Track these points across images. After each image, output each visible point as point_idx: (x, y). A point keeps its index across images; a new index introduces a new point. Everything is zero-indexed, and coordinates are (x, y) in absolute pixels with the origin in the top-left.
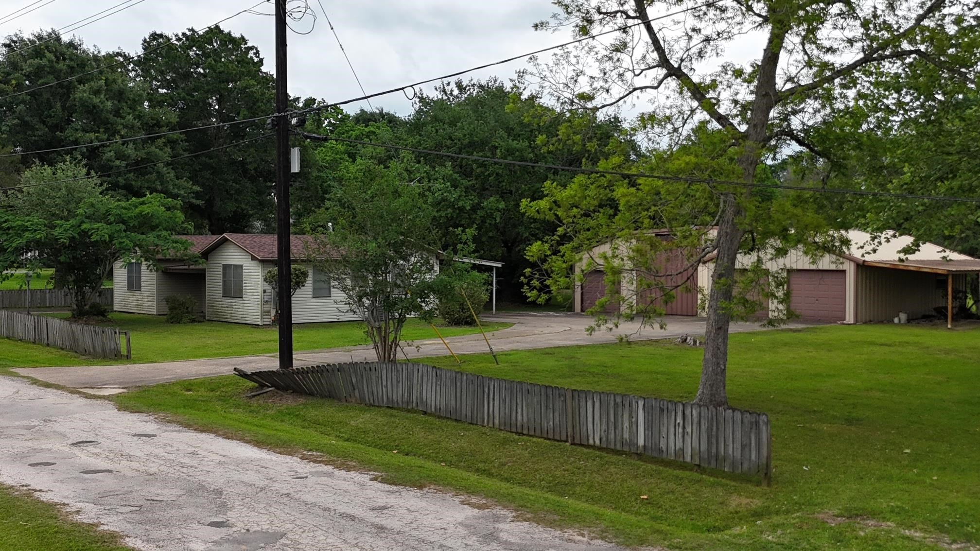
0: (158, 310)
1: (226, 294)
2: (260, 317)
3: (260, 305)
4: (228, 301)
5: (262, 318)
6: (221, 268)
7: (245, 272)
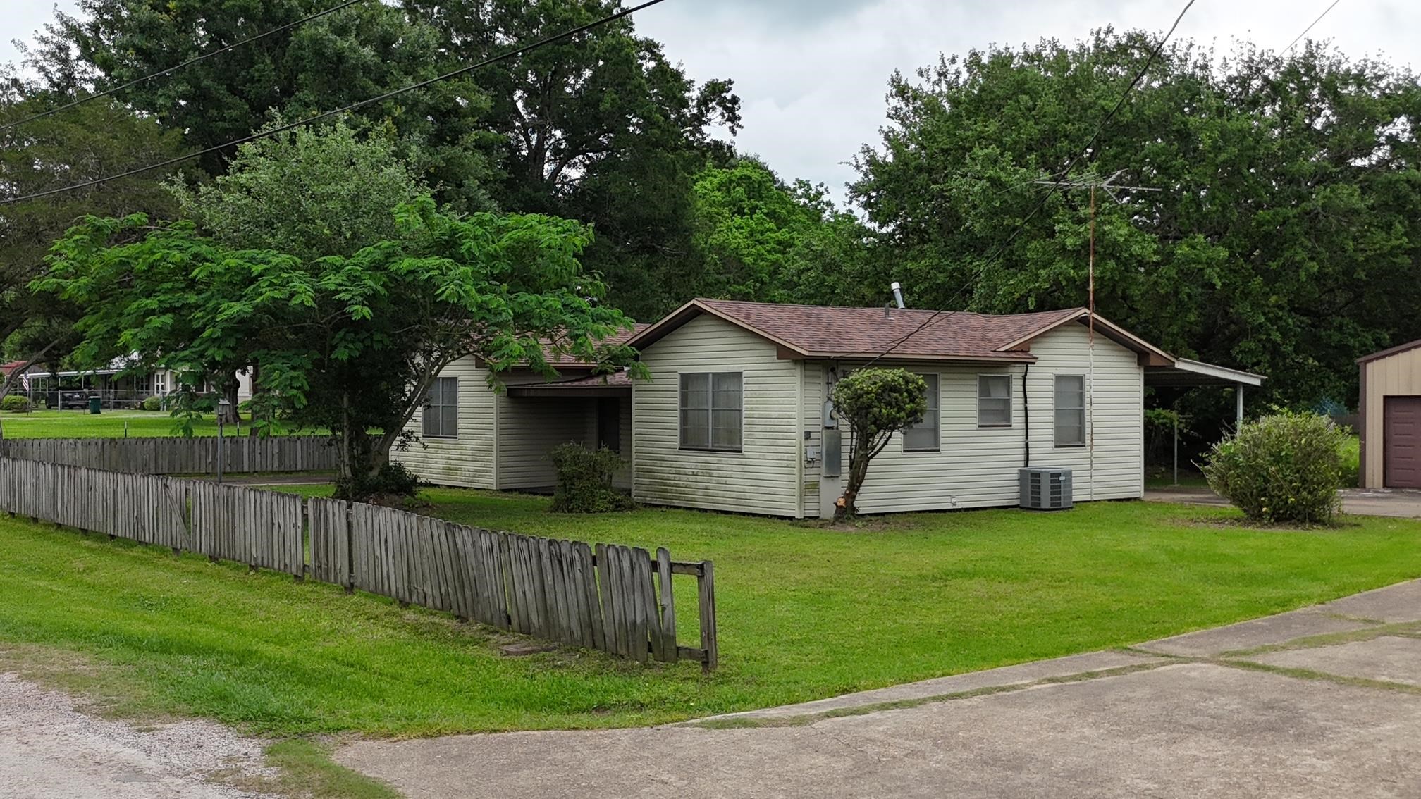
0: (499, 479)
1: (690, 442)
2: (796, 498)
3: (796, 471)
4: (696, 460)
5: (802, 501)
6: (678, 381)
7: (748, 388)
